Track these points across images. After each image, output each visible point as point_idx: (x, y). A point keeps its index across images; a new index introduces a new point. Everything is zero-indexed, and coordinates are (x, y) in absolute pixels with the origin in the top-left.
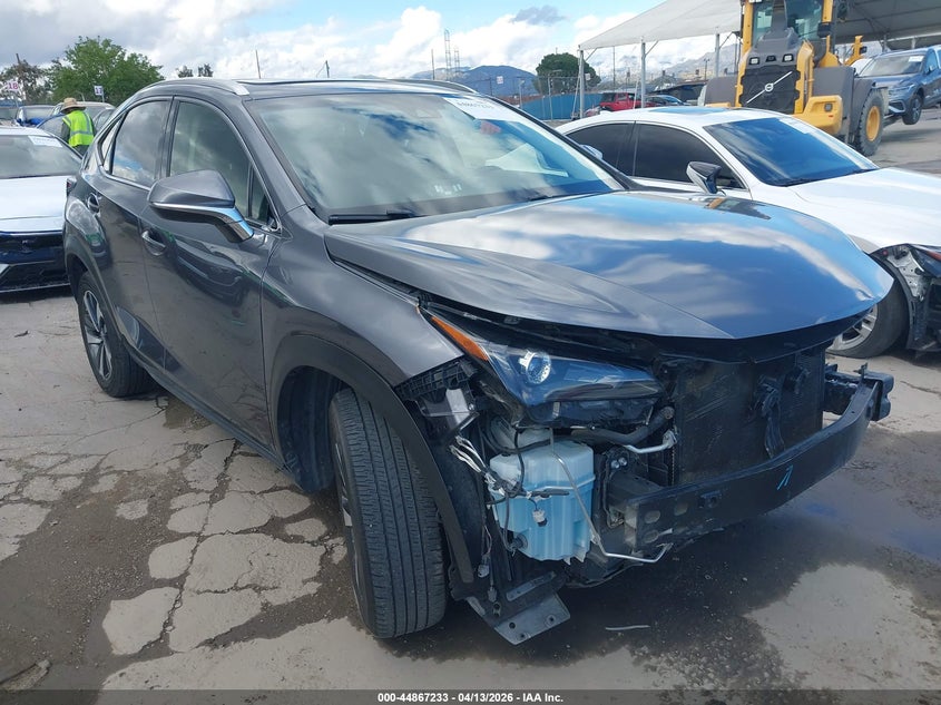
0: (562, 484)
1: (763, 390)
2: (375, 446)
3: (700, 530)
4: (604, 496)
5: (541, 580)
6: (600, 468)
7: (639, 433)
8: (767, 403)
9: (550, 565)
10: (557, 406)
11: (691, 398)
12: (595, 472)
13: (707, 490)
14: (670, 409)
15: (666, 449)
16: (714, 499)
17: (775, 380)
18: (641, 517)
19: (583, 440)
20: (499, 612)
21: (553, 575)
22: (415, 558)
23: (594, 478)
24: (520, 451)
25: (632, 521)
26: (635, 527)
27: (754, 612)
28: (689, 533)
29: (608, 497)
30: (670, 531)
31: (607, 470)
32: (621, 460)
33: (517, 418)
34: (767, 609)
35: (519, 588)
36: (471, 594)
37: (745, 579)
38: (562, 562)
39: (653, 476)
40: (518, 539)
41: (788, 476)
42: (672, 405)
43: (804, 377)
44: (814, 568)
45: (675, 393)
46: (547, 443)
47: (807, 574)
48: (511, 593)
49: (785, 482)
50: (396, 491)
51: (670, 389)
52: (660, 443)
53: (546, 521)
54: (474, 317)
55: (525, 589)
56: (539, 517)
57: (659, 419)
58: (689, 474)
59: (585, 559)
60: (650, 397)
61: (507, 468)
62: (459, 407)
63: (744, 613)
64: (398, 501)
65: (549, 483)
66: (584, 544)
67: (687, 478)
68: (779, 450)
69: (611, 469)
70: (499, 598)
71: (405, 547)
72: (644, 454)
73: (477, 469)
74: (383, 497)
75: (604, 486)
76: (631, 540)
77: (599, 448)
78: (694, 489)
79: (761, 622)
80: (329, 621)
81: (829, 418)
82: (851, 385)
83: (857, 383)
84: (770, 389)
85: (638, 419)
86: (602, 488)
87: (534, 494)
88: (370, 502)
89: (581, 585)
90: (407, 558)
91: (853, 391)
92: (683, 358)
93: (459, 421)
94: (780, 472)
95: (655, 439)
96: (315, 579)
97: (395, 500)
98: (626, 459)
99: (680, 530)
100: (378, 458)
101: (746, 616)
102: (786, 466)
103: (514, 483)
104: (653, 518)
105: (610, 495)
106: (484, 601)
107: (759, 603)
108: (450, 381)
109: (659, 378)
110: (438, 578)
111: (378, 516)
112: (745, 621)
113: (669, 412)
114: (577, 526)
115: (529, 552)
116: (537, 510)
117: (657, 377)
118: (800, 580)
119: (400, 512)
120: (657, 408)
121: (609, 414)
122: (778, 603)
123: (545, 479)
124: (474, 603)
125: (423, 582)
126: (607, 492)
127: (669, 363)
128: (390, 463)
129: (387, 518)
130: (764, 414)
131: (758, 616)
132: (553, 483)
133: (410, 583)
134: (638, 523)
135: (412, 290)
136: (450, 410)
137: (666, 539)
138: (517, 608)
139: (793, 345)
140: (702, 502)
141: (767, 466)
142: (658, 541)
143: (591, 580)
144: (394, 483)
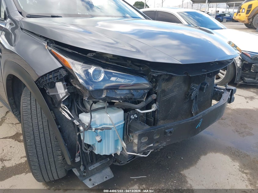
0: (110, 125)
1: (193, 90)
2: (34, 107)
3: (164, 144)
4: (128, 130)
5: (104, 161)
6: (126, 118)
7: (142, 105)
8: (194, 94)
9: (106, 156)
10: (105, 92)
11: (164, 91)
12: (124, 120)
13: (168, 128)
14: (155, 95)
15: (153, 111)
16: (170, 132)
17: (197, 85)
18: (139, 139)
19: (119, 107)
20: (85, 174)
21: (109, 159)
22: (49, 154)
23: (124, 122)
24: (91, 111)
25: (136, 141)
26: (137, 143)
27: (185, 171)
28: (160, 146)
29: (129, 130)
30: (152, 145)
31: (129, 119)
32: (135, 115)
33: (86, 96)
34: (189, 169)
35: (94, 165)
36: (74, 168)
37: (182, 158)
38: (111, 155)
39: (147, 122)
40: (92, 147)
41: (200, 123)
42: (156, 93)
43: (208, 86)
44: (205, 154)
45: (157, 89)
46: (104, 108)
47: (203, 156)
48: (91, 167)
49: (199, 125)
50: (41, 127)
51: (155, 87)
52: (151, 109)
53: (101, 140)
54: (70, 51)
55: (97, 165)
56: (98, 139)
57: (150, 99)
58: (162, 121)
59: (120, 154)
60: (146, 89)
61: (85, 118)
62: (61, 90)
63: (181, 171)
64: (42, 131)
65: (104, 124)
66: (120, 148)
67: (161, 123)
68: (197, 113)
69: (130, 119)
70: (85, 168)
71: (44, 149)
72: (144, 113)
73: (70, 119)
74: (35, 129)
75: (128, 126)
76: (136, 148)
77: (126, 111)
78: (163, 128)
79: (187, 175)
80: (26, 174)
81: (214, 102)
82: (222, 91)
83: (224, 90)
84: (195, 89)
85: (140, 98)
86: (127, 126)
87: (96, 129)
88: (29, 131)
89: (118, 164)
90: (45, 154)
91: (223, 93)
92: (160, 73)
93: (61, 97)
94: (197, 121)
95: (148, 107)
96: (25, 157)
97: (40, 130)
98: (137, 115)
99: (157, 144)
100: (34, 112)
101: (182, 172)
102: (200, 119)
103: (87, 125)
104: (145, 140)
105: (130, 129)
106: (79, 170)
107: (186, 167)
108: (56, 78)
109: (151, 82)
110: (60, 161)
111: (32, 137)
112: (181, 174)
113: (154, 96)
114: (116, 142)
115: (96, 152)
116: (97, 136)
117: (150, 82)
118: (201, 158)
119: (42, 135)
120: (149, 94)
121: (128, 95)
122: (193, 167)
123: (103, 123)
124: (75, 171)
125: (53, 163)
126: (129, 127)
127: (154, 75)
128: (39, 115)
129: (36, 138)
130: (192, 99)
131: (185, 172)
132: (107, 124)
133: (47, 164)
134: (138, 142)
135: (46, 39)
136: (57, 92)
137: (151, 148)
138: (93, 173)
139: (205, 71)
140: (165, 133)
141: (192, 119)
142: (147, 149)
143: (122, 162)
144: (40, 123)
